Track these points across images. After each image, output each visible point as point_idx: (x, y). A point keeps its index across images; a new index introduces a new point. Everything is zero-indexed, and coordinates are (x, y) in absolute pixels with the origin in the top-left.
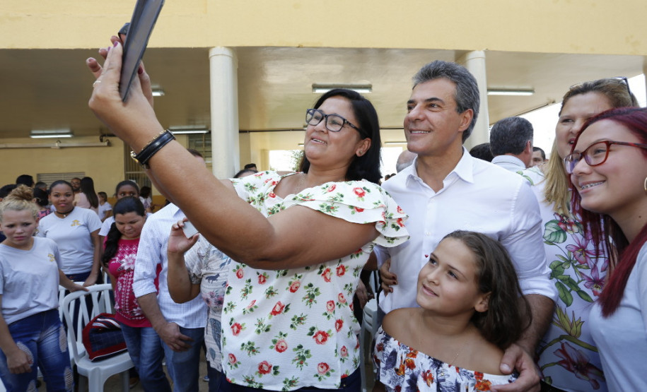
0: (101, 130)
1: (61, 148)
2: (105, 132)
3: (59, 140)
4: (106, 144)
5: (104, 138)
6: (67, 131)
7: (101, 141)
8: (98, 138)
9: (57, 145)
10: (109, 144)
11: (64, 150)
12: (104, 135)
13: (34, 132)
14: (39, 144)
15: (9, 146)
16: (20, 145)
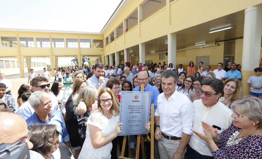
0: (216, 40)
1: (203, 48)
2: (217, 41)
3: (202, 45)
4: (217, 45)
5: (217, 43)
6: (205, 42)
7: (216, 44)
8: (214, 43)
9: (202, 47)
10: (218, 45)
11: (204, 48)
12: (217, 42)
13: (195, 44)
14: (197, 47)
15: (190, 49)
16: (192, 48)
